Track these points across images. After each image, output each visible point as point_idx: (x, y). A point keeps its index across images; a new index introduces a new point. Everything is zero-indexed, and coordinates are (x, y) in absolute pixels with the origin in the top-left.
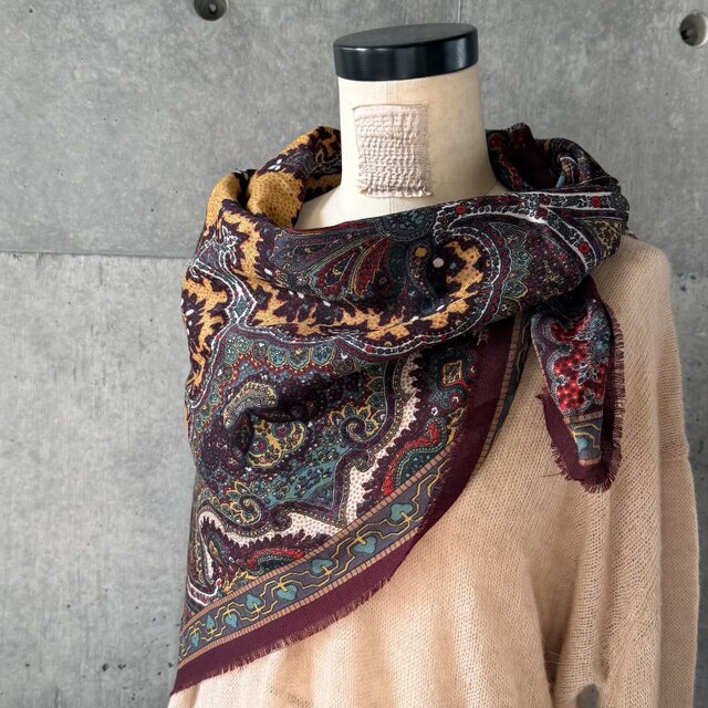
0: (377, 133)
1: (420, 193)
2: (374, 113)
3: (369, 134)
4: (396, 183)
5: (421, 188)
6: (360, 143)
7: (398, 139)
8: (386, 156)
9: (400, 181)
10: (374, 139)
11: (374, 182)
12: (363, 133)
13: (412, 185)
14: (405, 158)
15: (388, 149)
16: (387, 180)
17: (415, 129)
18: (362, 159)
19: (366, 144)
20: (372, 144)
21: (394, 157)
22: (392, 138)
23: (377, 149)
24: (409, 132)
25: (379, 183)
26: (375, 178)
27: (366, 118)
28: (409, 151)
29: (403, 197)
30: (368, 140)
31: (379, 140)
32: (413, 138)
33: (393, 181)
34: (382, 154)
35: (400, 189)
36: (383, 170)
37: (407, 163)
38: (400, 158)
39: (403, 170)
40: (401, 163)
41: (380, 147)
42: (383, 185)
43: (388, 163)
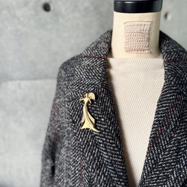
0: (134, 31)
1: (147, 51)
2: (134, 24)
3: (131, 31)
4: (140, 48)
5: (147, 50)
6: (127, 35)
7: (142, 33)
8: (137, 39)
9: (141, 48)
10: (133, 33)
11: (131, 48)
12: (129, 31)
13: (145, 49)
14: (144, 40)
15: (138, 37)
16: (136, 47)
17: (148, 30)
18: (127, 40)
19: (130, 35)
20: (132, 35)
21: (140, 39)
22: (140, 33)
23: (134, 37)
24: (146, 31)
25: (134, 48)
26: (132, 47)
27: (130, 26)
28: (145, 37)
29: (141, 53)
30: (131, 34)
31: (135, 34)
32: (147, 33)
33: (139, 48)
34: (136, 38)
35: (140, 50)
36: (136, 44)
37: (144, 41)
38: (142, 40)
39: (142, 44)
40: (142, 42)
41: (135, 36)
42: (135, 49)
43: (137, 42)
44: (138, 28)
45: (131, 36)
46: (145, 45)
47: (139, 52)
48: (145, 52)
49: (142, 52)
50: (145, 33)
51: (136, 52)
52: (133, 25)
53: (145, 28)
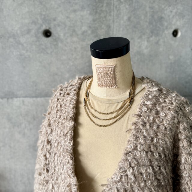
0: (102, 72)
4: (108, 85)
5: (114, 86)
6: (98, 74)
11: (102, 84)
13: (112, 85)
15: (105, 76)
18: (98, 78)
22: (106, 73)
24: (111, 72)
27: (99, 68)
28: (111, 77)
30: (100, 73)
37: (111, 80)
38: (108, 78)
39: (109, 82)
40: (109, 80)
41: (103, 75)
42: (104, 85)
43: (105, 80)
44: (104, 70)
45: (100, 75)
46: (112, 82)
47: (108, 87)
48: (112, 87)
49: (110, 87)
50: (110, 74)
51: (105, 87)
52: (101, 68)
53: (110, 69)
